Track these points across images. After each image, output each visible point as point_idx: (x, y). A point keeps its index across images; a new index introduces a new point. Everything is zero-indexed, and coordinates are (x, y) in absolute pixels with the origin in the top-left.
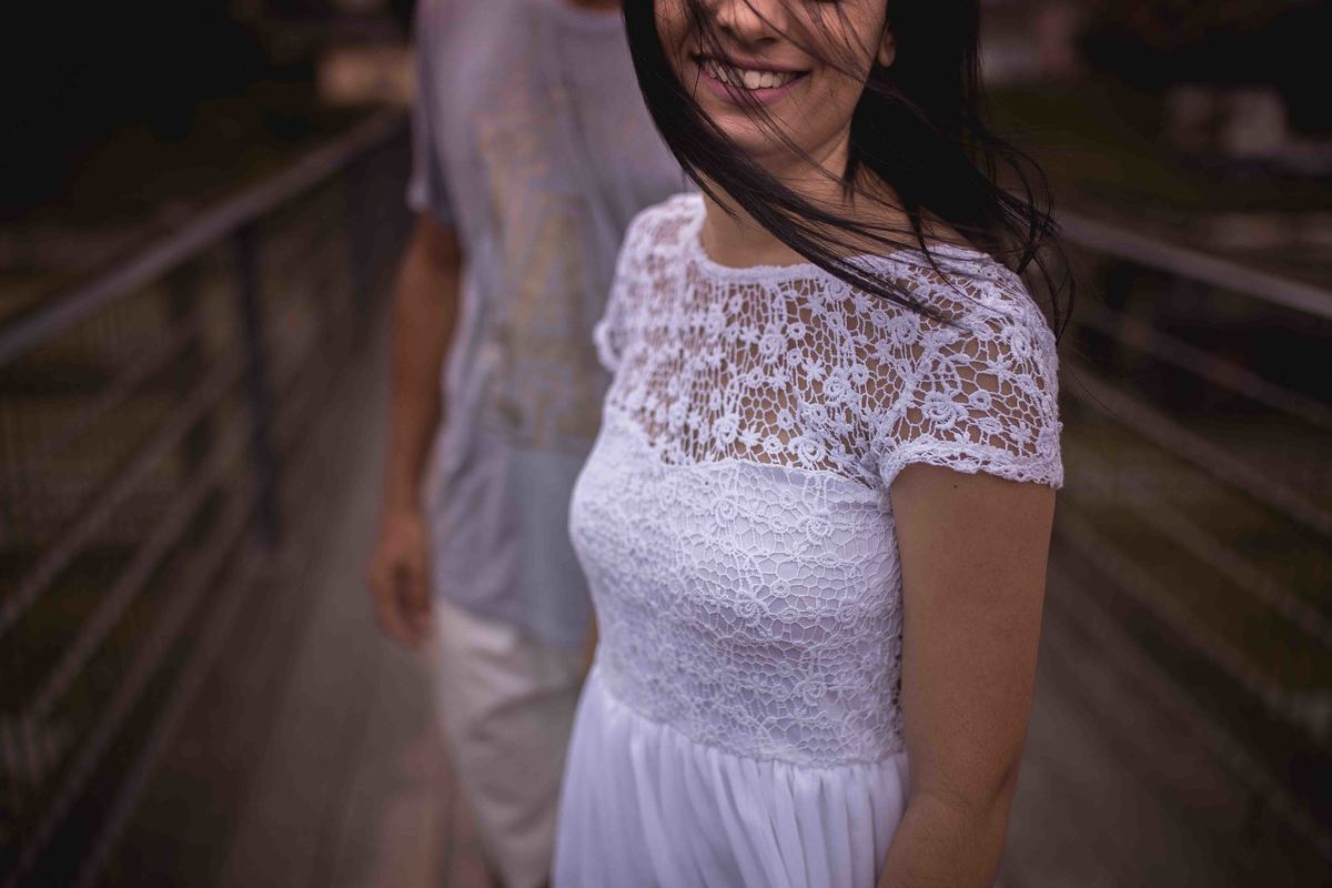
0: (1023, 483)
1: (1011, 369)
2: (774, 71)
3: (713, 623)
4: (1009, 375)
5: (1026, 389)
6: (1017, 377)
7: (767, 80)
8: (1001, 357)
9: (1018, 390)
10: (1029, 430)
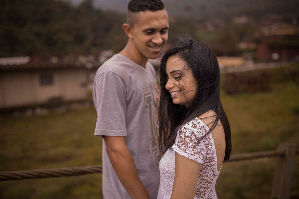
0: (181, 156)
1: (184, 136)
2: (176, 92)
3: (165, 172)
4: (184, 137)
5: (186, 141)
6: (185, 138)
7: (175, 93)
8: (184, 134)
9: (185, 140)
10: (185, 147)
